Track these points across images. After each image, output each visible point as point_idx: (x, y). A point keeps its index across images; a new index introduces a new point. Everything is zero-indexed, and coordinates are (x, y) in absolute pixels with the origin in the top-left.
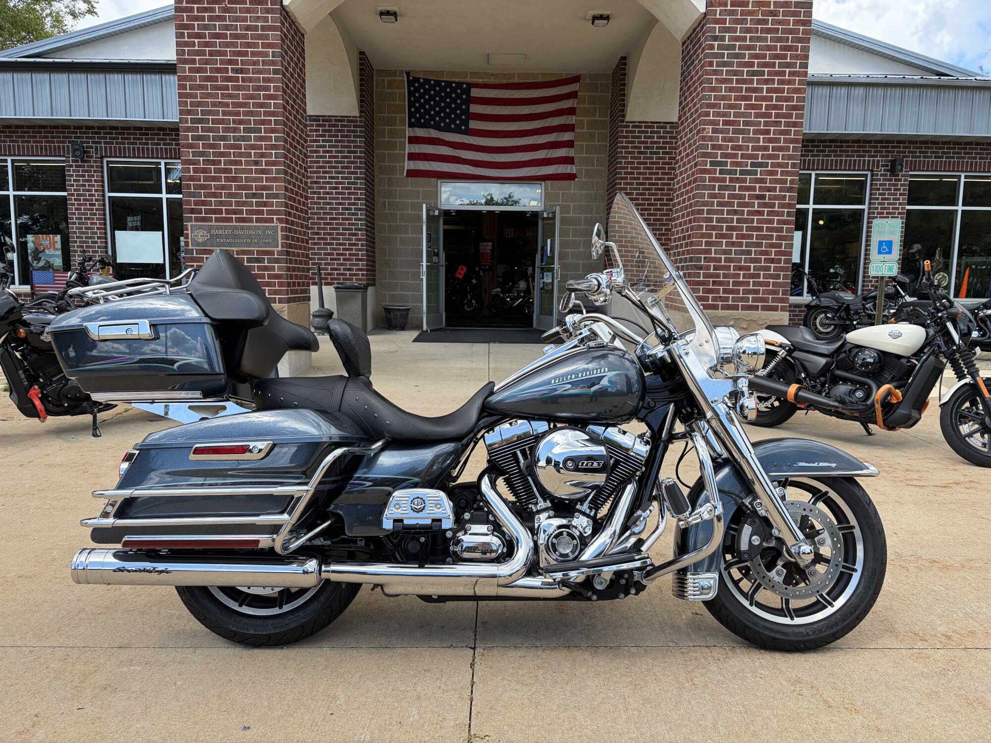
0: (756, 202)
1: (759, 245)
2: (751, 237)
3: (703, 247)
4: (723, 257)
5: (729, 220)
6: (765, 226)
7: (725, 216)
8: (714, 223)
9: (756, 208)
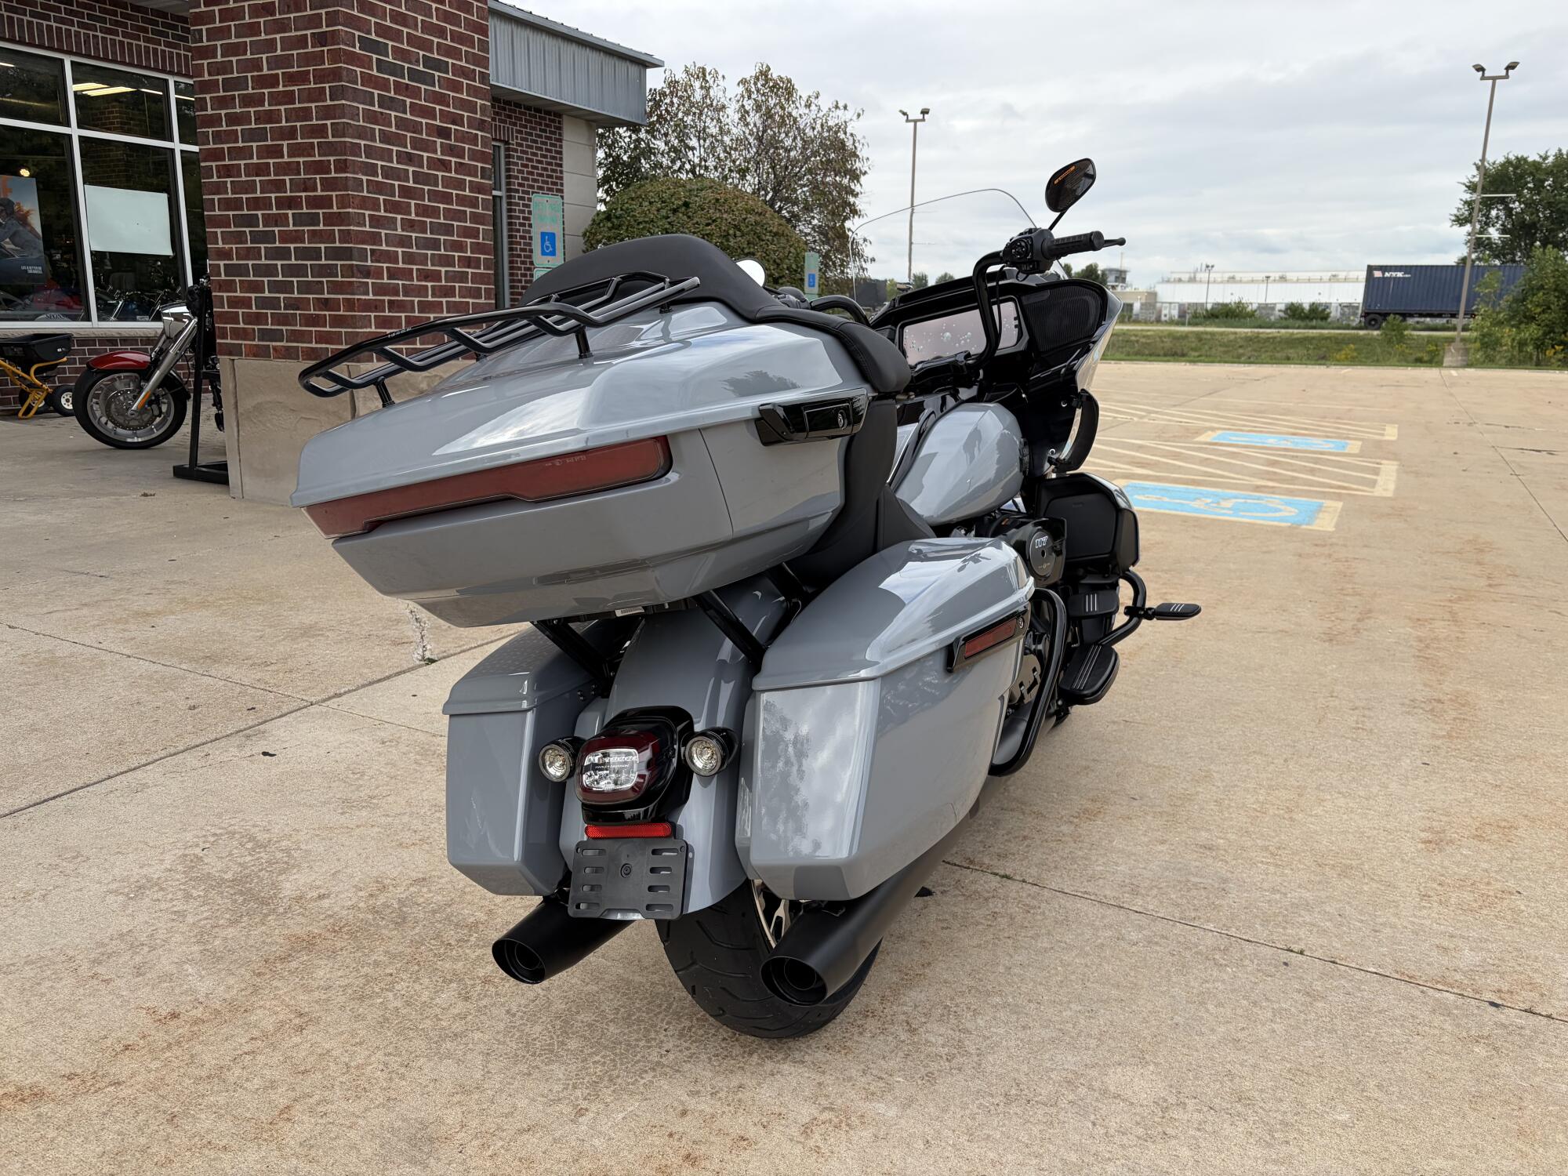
0: (439, 141)
1: (448, 230)
2: (434, 212)
3: (367, 229)
4: (400, 250)
5: (402, 175)
6: (454, 192)
7: (395, 165)
8: (380, 179)
9: (439, 155)
